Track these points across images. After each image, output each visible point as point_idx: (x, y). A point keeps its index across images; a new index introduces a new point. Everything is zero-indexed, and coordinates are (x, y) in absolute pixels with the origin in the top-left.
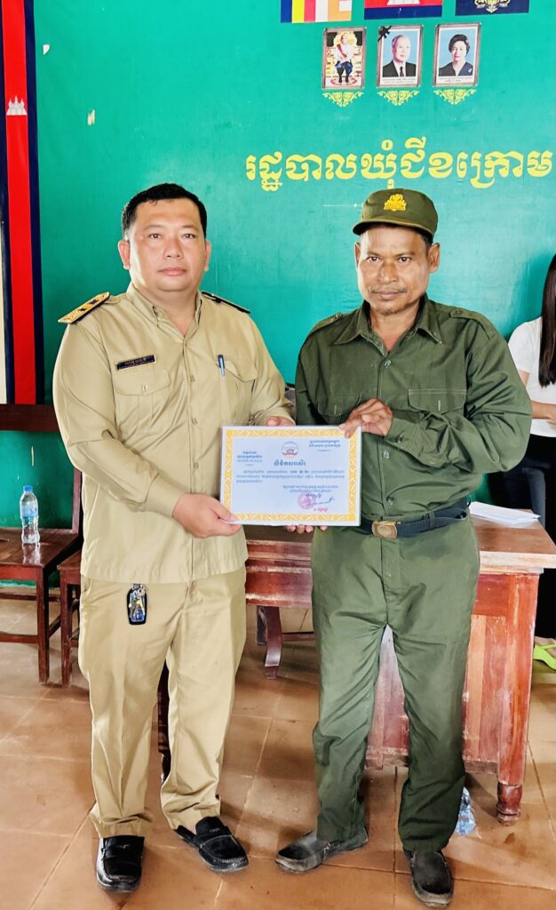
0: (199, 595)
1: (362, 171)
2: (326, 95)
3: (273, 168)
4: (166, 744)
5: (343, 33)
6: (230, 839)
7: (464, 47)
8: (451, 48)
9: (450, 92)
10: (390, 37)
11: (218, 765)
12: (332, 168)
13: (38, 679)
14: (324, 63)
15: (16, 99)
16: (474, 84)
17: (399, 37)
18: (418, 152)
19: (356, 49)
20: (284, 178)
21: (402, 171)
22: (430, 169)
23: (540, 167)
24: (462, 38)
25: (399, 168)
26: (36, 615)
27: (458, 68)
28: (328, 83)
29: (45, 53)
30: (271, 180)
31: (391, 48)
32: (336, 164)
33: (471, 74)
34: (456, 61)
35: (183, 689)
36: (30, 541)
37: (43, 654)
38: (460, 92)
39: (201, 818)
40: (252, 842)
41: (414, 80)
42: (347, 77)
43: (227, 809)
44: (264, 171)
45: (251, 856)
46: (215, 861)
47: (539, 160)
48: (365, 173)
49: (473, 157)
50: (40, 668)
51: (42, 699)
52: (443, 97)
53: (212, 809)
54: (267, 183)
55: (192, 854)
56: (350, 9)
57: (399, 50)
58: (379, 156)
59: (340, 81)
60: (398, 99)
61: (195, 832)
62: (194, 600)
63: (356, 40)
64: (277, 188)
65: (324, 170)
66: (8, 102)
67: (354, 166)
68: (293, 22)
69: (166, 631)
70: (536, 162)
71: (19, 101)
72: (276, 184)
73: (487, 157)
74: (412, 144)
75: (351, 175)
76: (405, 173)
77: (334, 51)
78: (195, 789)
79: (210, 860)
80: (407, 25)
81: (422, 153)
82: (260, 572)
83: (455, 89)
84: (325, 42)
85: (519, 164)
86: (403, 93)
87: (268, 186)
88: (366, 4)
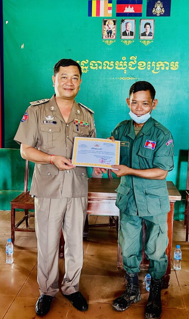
1: (116, 67)
2: (103, 41)
5: (109, 21)
7: (149, 27)
8: (145, 27)
9: (145, 41)
12: (105, 66)
14: (103, 30)
16: (153, 39)
19: (114, 26)
20: (89, 68)
22: (138, 67)
23: (175, 67)
24: (149, 24)
25: (128, 66)
27: (147, 34)
28: (104, 36)
29: (6, 24)
31: (125, 26)
32: (107, 64)
33: (152, 36)
34: (147, 31)
38: (148, 41)
42: (110, 35)
44: (82, 66)
47: (174, 64)
49: (153, 63)
52: (142, 43)
56: (111, 13)
57: (128, 27)
58: (121, 62)
59: (108, 37)
60: (127, 43)
63: (113, 23)
68: (92, 16)
72: (86, 70)
73: (157, 63)
74: (132, 58)
75: (112, 68)
76: (130, 68)
77: (106, 26)
80: (131, 19)
81: (135, 61)
84: (103, 23)
85: (168, 66)
86: (129, 41)
88: (117, 12)
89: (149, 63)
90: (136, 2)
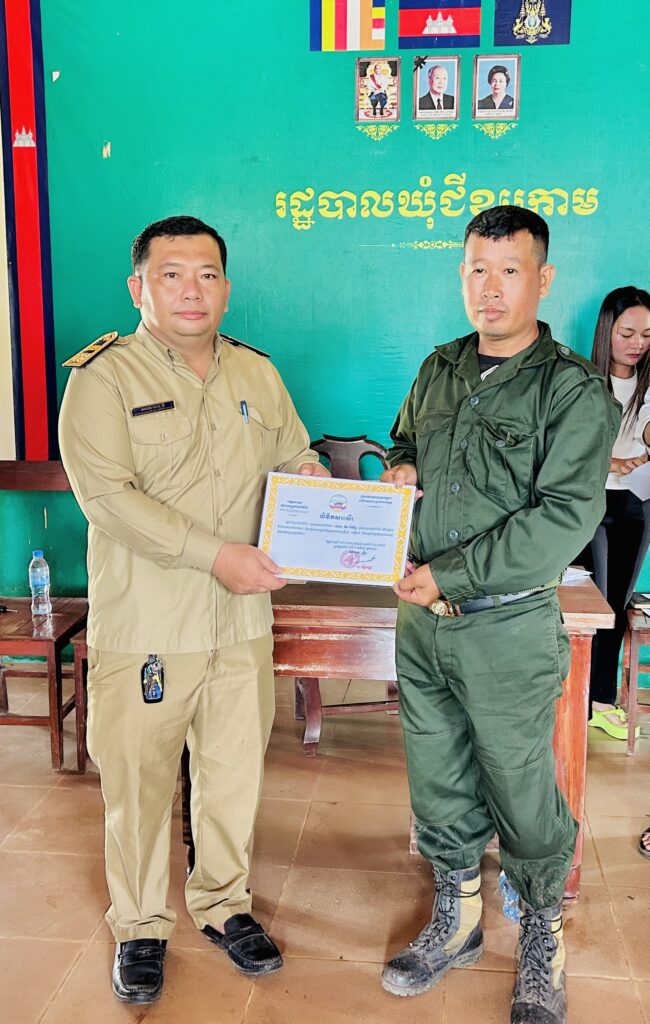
0: (222, 667)
1: (400, 209)
2: (360, 128)
3: (305, 206)
4: (189, 834)
5: (376, 63)
6: (262, 938)
7: (504, 79)
8: (490, 81)
9: (490, 126)
10: (426, 68)
11: (247, 856)
12: (367, 206)
13: (50, 765)
14: (357, 94)
15: (24, 130)
16: (516, 117)
17: (436, 67)
18: (458, 189)
19: (392, 81)
20: (316, 216)
21: (442, 209)
22: (471, 207)
23: (586, 205)
24: (503, 70)
25: (439, 206)
26: (48, 694)
27: (498, 101)
28: (362, 115)
29: (54, 79)
30: (302, 218)
31: (428, 80)
32: (372, 201)
33: (512, 107)
34: (496, 94)
35: (206, 772)
36: (40, 612)
37: (56, 737)
38: (501, 126)
39: (230, 916)
40: (287, 940)
41: (452, 113)
42: (382, 109)
43: (259, 904)
44: (295, 208)
45: (286, 956)
46: (245, 963)
47: (585, 197)
48: (403, 211)
49: (516, 194)
50: (53, 753)
51: (54, 788)
52: (483, 131)
53: (243, 906)
54: (298, 221)
55: (220, 957)
56: (384, 38)
57: (436, 82)
58: (418, 194)
59: (375, 114)
60: (436, 133)
61: (223, 932)
62: (217, 672)
63: (390, 70)
64: (309, 226)
65: (360, 208)
66: (15, 133)
67: (391, 204)
68: (323, 50)
69: (186, 707)
70: (581, 200)
71: (27, 132)
72: (308, 222)
73: (530, 194)
74: (452, 180)
75: (388, 213)
76: (445, 211)
77: (368, 81)
78: (223, 884)
79: (241, 964)
80: (444, 56)
81: (462, 190)
82: (293, 640)
83: (495, 122)
84: (358, 72)
85: (564, 202)
86: (441, 126)
87: (300, 224)
88: (401, 33)
89: (505, 193)
90: (462, 1)
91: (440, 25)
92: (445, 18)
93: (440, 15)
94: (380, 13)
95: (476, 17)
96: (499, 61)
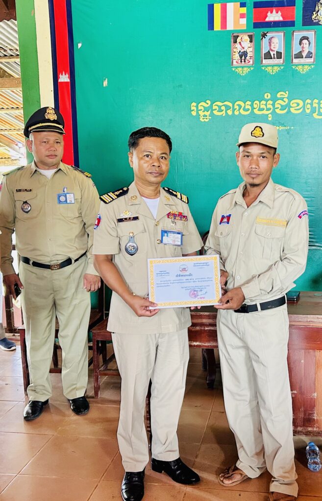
1: (254, 110)
2: (233, 69)
3: (206, 109)
5: (242, 36)
7: (308, 43)
8: (300, 44)
9: (300, 67)
12: (238, 109)
14: (232, 52)
16: (314, 62)
18: (285, 99)
19: (250, 45)
20: (212, 114)
21: (276, 110)
22: (291, 109)
24: (307, 38)
27: (304, 54)
28: (235, 63)
29: (79, 47)
30: (205, 116)
31: (268, 44)
32: (240, 107)
33: (312, 57)
34: (304, 50)
38: (306, 67)
42: (245, 60)
44: (201, 110)
48: (256, 111)
49: (314, 101)
52: (297, 70)
54: (202, 117)
56: (245, 23)
57: (272, 45)
58: (263, 102)
59: (241, 62)
60: (273, 71)
63: (249, 39)
64: (208, 119)
65: (234, 110)
66: (59, 74)
67: (250, 107)
68: (215, 30)
71: (65, 74)
72: (208, 117)
73: (321, 101)
74: (281, 95)
75: (248, 112)
76: (278, 111)
77: (238, 45)
80: (277, 32)
82: (201, 330)
83: (303, 65)
84: (232, 41)
86: (275, 68)
87: (203, 119)
88: (254, 20)
89: (309, 101)
90: (286, 3)
91: (274, 16)
92: (277, 12)
93: (274, 11)
94: (244, 10)
95: (293, 12)
96: (305, 34)
